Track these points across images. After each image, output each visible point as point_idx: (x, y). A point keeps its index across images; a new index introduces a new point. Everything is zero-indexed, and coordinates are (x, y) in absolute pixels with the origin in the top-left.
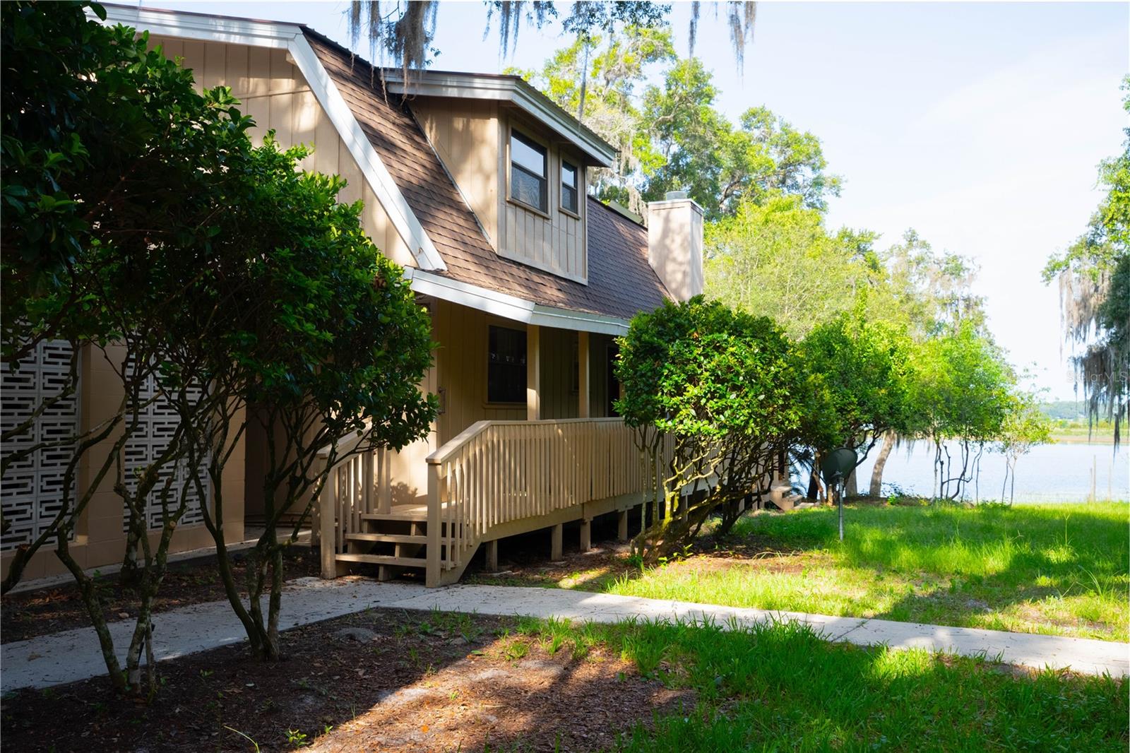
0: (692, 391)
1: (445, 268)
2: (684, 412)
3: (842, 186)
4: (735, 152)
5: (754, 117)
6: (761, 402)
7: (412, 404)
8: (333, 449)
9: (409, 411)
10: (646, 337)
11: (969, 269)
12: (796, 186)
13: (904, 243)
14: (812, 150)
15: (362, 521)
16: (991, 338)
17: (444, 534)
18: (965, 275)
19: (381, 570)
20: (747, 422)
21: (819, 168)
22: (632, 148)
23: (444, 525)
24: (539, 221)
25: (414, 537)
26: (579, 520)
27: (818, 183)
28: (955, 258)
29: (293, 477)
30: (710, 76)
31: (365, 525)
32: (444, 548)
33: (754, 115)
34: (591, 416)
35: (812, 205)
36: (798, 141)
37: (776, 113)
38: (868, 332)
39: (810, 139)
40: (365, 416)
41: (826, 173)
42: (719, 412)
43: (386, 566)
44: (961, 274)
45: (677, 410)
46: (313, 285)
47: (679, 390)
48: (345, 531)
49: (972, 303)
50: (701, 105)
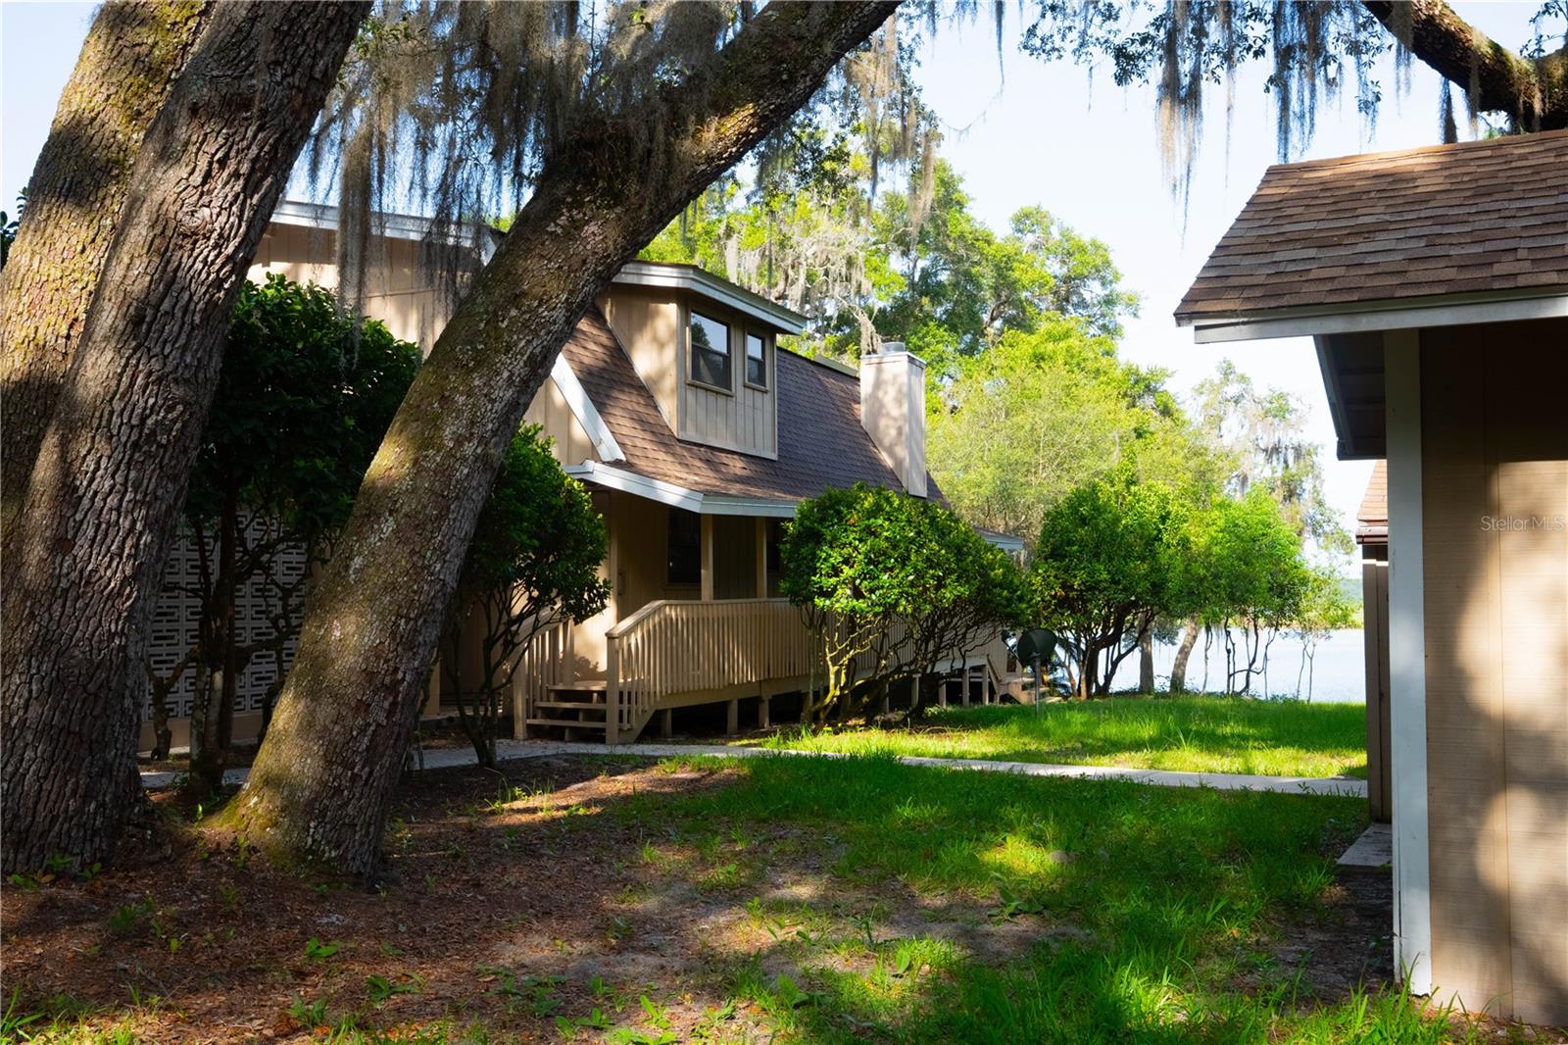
0: (847, 572)
1: (624, 459)
2: (840, 591)
3: (1142, 304)
4: (997, 267)
5: (1024, 221)
6: (912, 582)
7: (592, 586)
8: (537, 618)
9: (590, 591)
10: (807, 523)
11: (1296, 410)
12: (1083, 304)
13: (1217, 377)
14: (1099, 261)
15: (549, 691)
16: (1320, 497)
17: (621, 702)
18: (1292, 418)
19: (567, 732)
20: (897, 601)
21: (1111, 282)
22: (864, 270)
23: (621, 693)
24: (721, 400)
25: (594, 705)
26: (757, 697)
27: (1109, 301)
28: (1281, 396)
29: (506, 640)
30: (961, 180)
31: (552, 695)
32: (621, 712)
33: (1027, 216)
34: (768, 596)
35: (1104, 328)
36: (1082, 250)
37: (1054, 213)
38: (1134, 496)
39: (1097, 247)
40: (557, 596)
41: (1119, 288)
42: (872, 591)
43: (571, 728)
44: (1287, 416)
45: (835, 589)
46: (527, 510)
47: (836, 571)
48: (534, 701)
49: (1304, 451)
50: (952, 215)
